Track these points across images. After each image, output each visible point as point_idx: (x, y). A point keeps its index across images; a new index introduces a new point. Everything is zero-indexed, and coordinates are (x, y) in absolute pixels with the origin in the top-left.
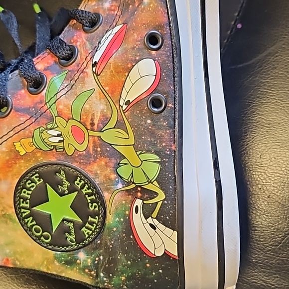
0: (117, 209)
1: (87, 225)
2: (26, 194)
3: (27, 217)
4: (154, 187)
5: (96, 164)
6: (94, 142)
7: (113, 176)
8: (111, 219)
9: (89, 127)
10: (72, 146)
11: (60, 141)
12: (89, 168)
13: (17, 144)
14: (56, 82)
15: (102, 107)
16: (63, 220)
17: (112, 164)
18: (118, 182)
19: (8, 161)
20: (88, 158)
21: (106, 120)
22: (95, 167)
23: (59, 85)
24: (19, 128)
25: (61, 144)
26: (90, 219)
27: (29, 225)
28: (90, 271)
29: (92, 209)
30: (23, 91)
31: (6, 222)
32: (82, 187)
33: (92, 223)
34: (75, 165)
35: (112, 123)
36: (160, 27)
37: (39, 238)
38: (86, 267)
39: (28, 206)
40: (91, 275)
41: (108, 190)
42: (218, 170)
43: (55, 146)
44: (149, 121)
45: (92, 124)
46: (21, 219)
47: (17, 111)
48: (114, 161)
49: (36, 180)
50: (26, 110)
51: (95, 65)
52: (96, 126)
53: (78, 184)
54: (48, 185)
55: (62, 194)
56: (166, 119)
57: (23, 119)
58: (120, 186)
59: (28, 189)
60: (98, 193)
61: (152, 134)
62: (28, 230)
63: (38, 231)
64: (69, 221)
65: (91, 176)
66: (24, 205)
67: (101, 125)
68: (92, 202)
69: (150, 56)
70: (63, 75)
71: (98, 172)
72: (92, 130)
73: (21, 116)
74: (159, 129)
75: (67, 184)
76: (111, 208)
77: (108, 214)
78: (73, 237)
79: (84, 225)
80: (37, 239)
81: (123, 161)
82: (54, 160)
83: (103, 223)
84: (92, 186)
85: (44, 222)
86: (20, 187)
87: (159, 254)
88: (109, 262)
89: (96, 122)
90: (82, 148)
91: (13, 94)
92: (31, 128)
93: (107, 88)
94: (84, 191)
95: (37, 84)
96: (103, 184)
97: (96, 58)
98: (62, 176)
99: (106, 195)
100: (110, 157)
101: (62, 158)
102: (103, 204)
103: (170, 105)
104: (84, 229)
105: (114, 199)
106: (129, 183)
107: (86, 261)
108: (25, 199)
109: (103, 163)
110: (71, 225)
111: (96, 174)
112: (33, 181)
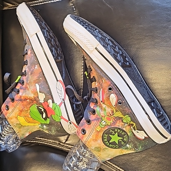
0: (129, 131)
1: (125, 138)
2: (106, 140)
3: (109, 145)
4: (132, 123)
5: (117, 123)
6: (113, 118)
7: (123, 123)
8: (129, 134)
9: (110, 116)
10: (109, 123)
11: (106, 123)
12: (116, 125)
13: (97, 129)
14: (97, 109)
15: (110, 109)
16: (118, 140)
17: (121, 121)
18: (125, 124)
19: (96, 134)
20: (114, 123)
21: (113, 112)
22: (117, 124)
23: (99, 110)
24: (95, 125)
25: (106, 124)
26: (124, 136)
27: (111, 146)
28: (132, 149)
29: (123, 134)
30: (92, 115)
31: (105, 150)
32: (117, 130)
33: (125, 137)
34: (112, 127)
35: (115, 111)
36: (110, 85)
37: (115, 147)
38: (131, 148)
39: (108, 142)
40: (133, 150)
41: (124, 127)
42: (145, 110)
43: (105, 125)
44: (121, 108)
45: (110, 115)
46: (108, 146)
47: (93, 121)
48: (121, 120)
49: (106, 135)
50: (95, 120)
51: (102, 102)
52: (112, 115)
53: (116, 130)
54: (109, 135)
55: (114, 135)
56: (124, 106)
57: (95, 122)
58: (126, 125)
59: (105, 139)
60: (122, 130)
61: (124, 111)
62: (112, 147)
63: (114, 146)
64: (120, 140)
65: (118, 127)
66: (107, 143)
67: (113, 114)
68: (122, 132)
69: (112, 93)
70: (98, 107)
71: (119, 125)
72: (111, 116)
73: (94, 121)
74: (124, 109)
75: (113, 132)
76: (127, 131)
77: (127, 133)
78: (123, 143)
79: (124, 139)
80: (115, 148)
81: (123, 118)
82: (107, 129)
83: (128, 136)
84: (119, 129)
85: (114, 143)
86: (103, 139)
87: (144, 138)
88: (135, 145)
89: (111, 114)
90: (111, 122)
91: (90, 117)
92: (98, 123)
93: (108, 104)
94: (119, 131)
95: (94, 112)
96: (122, 127)
97: (101, 100)
98: (111, 131)
99: (124, 129)
100: (119, 119)
101: (108, 127)
102: (125, 131)
103: (123, 102)
104: (124, 140)
105: (127, 129)
106: (128, 123)
107: (130, 147)
108: (106, 141)
109: (119, 122)
110: (121, 140)
111: (119, 126)
112: (105, 136)
